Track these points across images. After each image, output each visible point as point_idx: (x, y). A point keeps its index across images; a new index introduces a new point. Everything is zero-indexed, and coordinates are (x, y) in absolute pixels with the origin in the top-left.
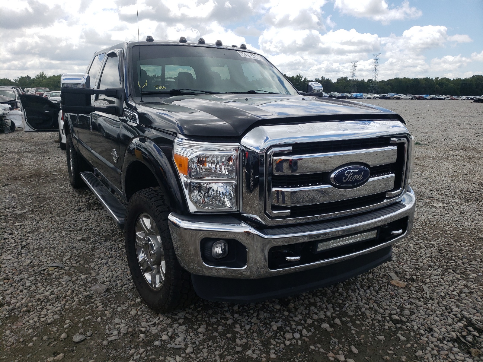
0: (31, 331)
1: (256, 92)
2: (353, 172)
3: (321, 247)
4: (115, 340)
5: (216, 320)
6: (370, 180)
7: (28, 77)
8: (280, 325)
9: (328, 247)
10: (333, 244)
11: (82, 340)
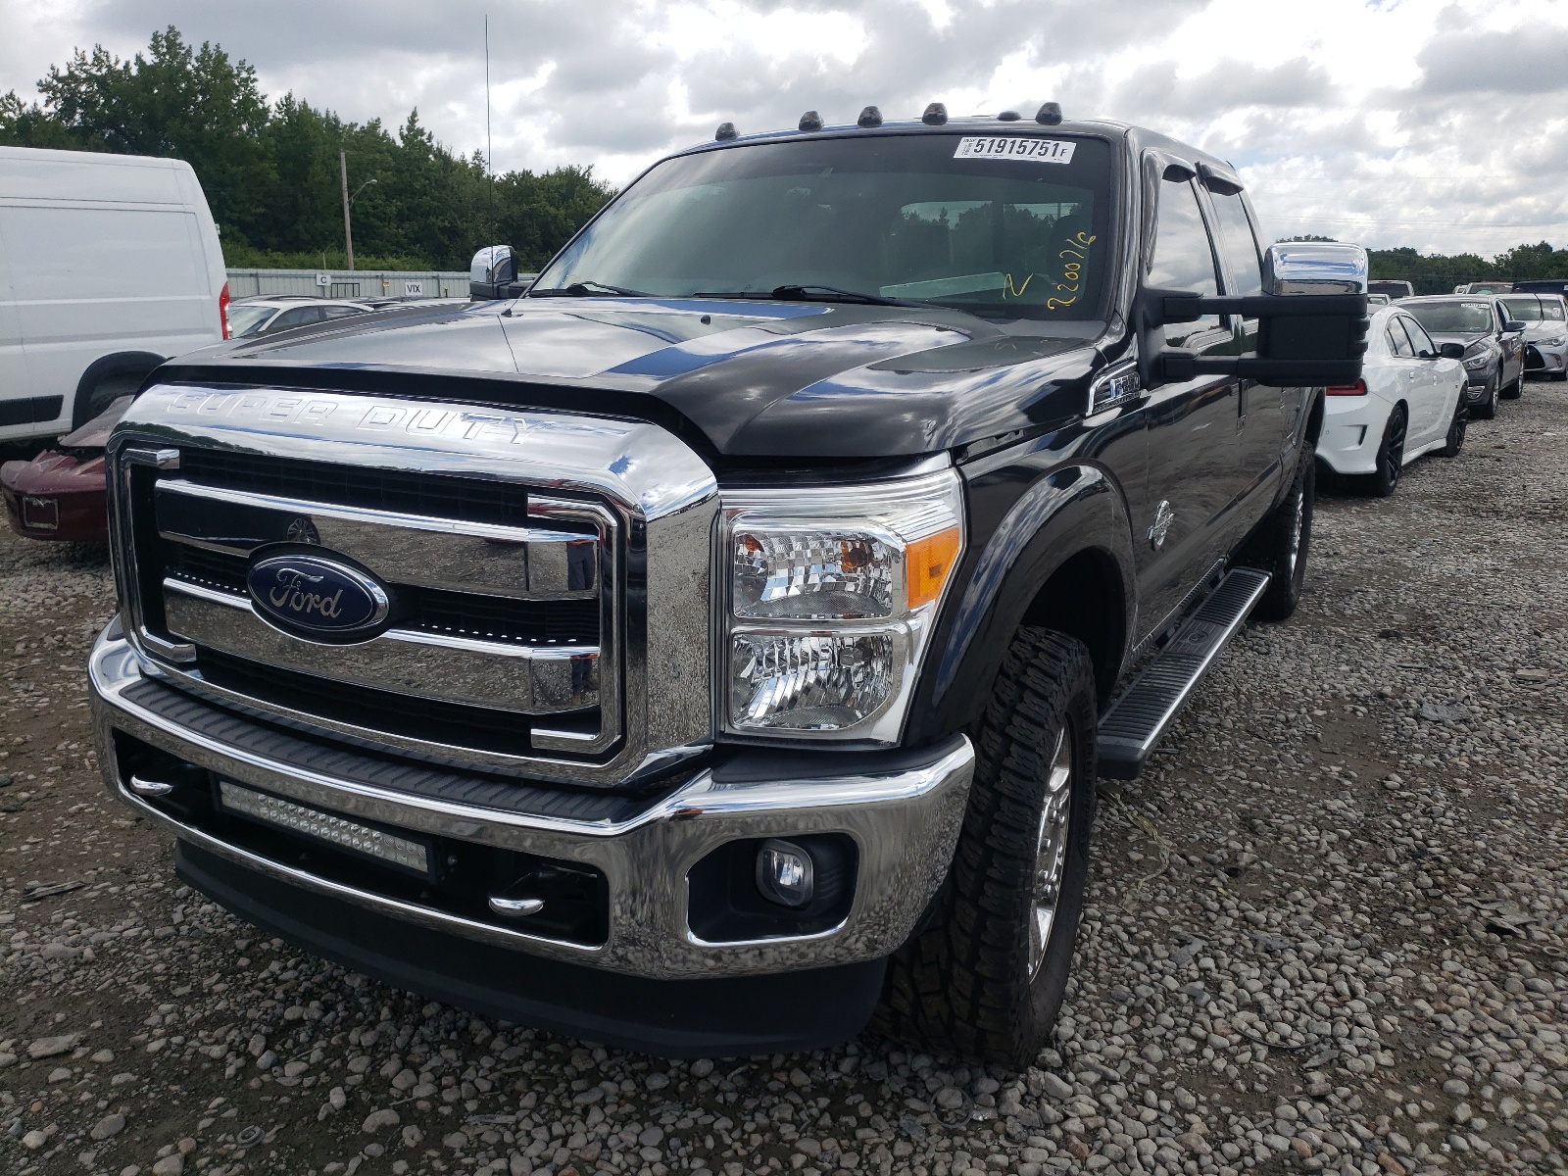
2: (301, 578)
3: (231, 798)
7: (1545, 248)
10: (267, 808)
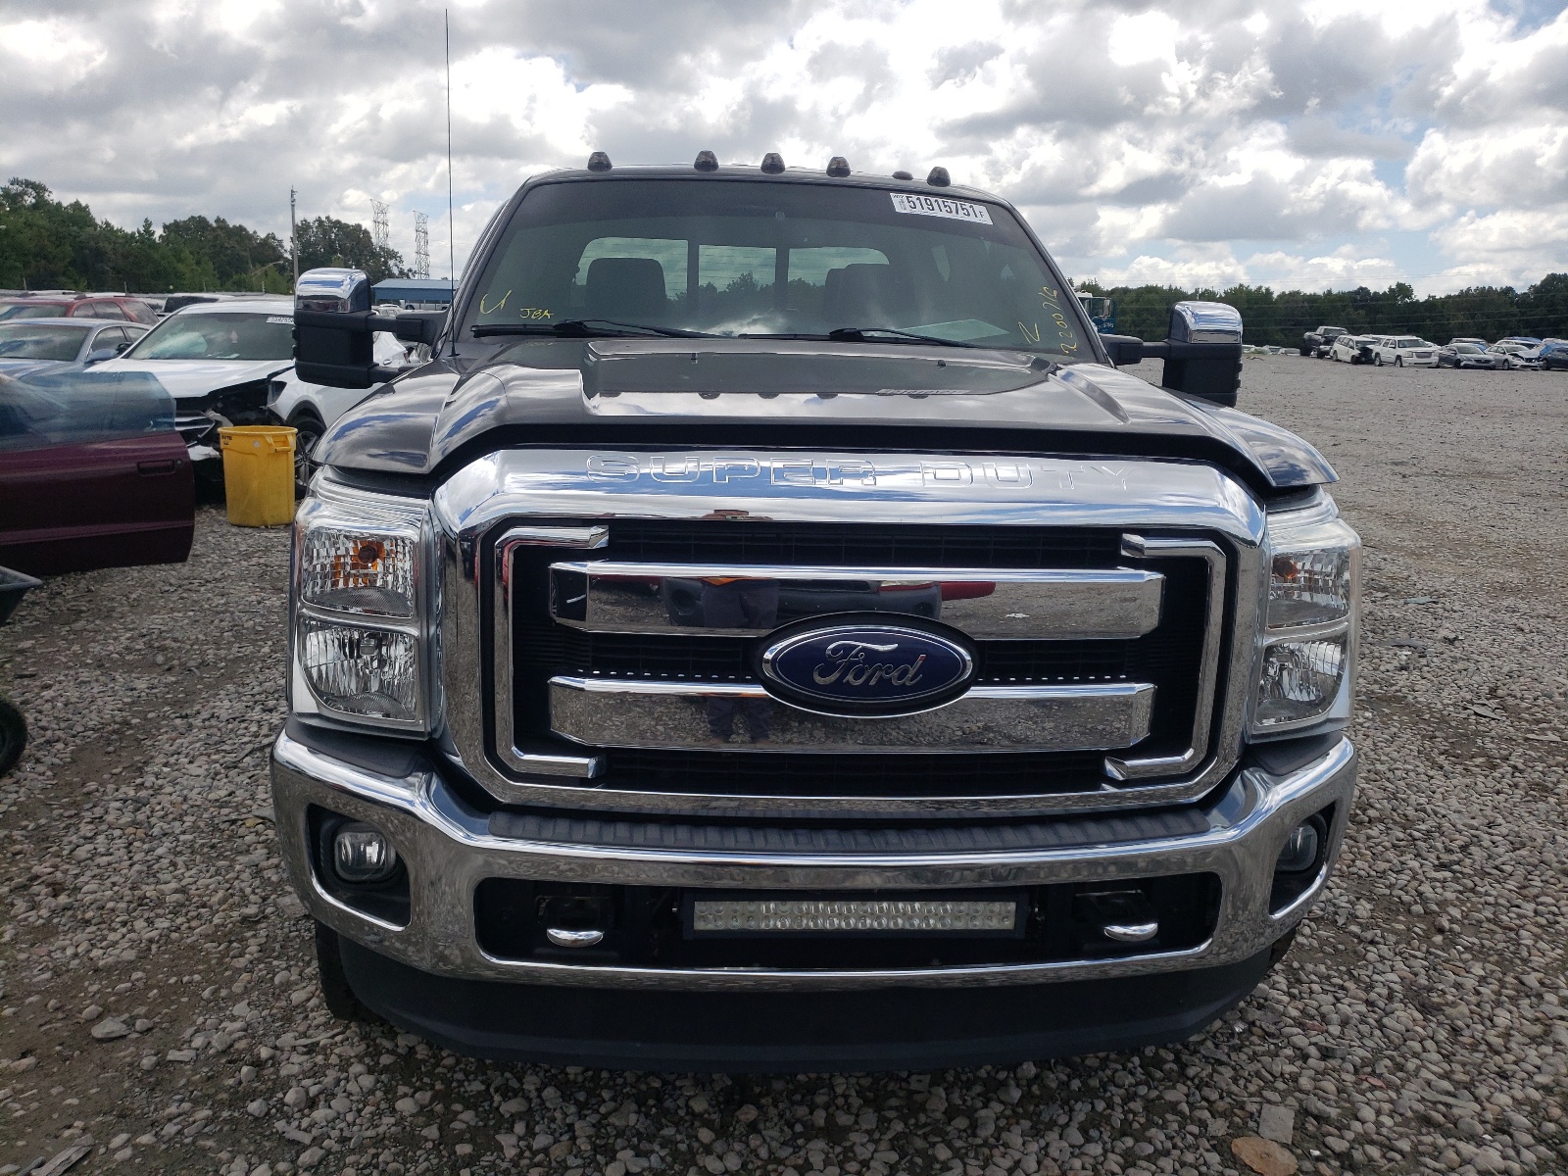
0: (47, 975)
1: (865, 334)
2: (864, 649)
3: (711, 918)
4: (181, 1062)
5: (483, 1087)
6: (975, 692)
8: (638, 1170)
9: (753, 925)
10: (774, 917)
11: (113, 1035)
